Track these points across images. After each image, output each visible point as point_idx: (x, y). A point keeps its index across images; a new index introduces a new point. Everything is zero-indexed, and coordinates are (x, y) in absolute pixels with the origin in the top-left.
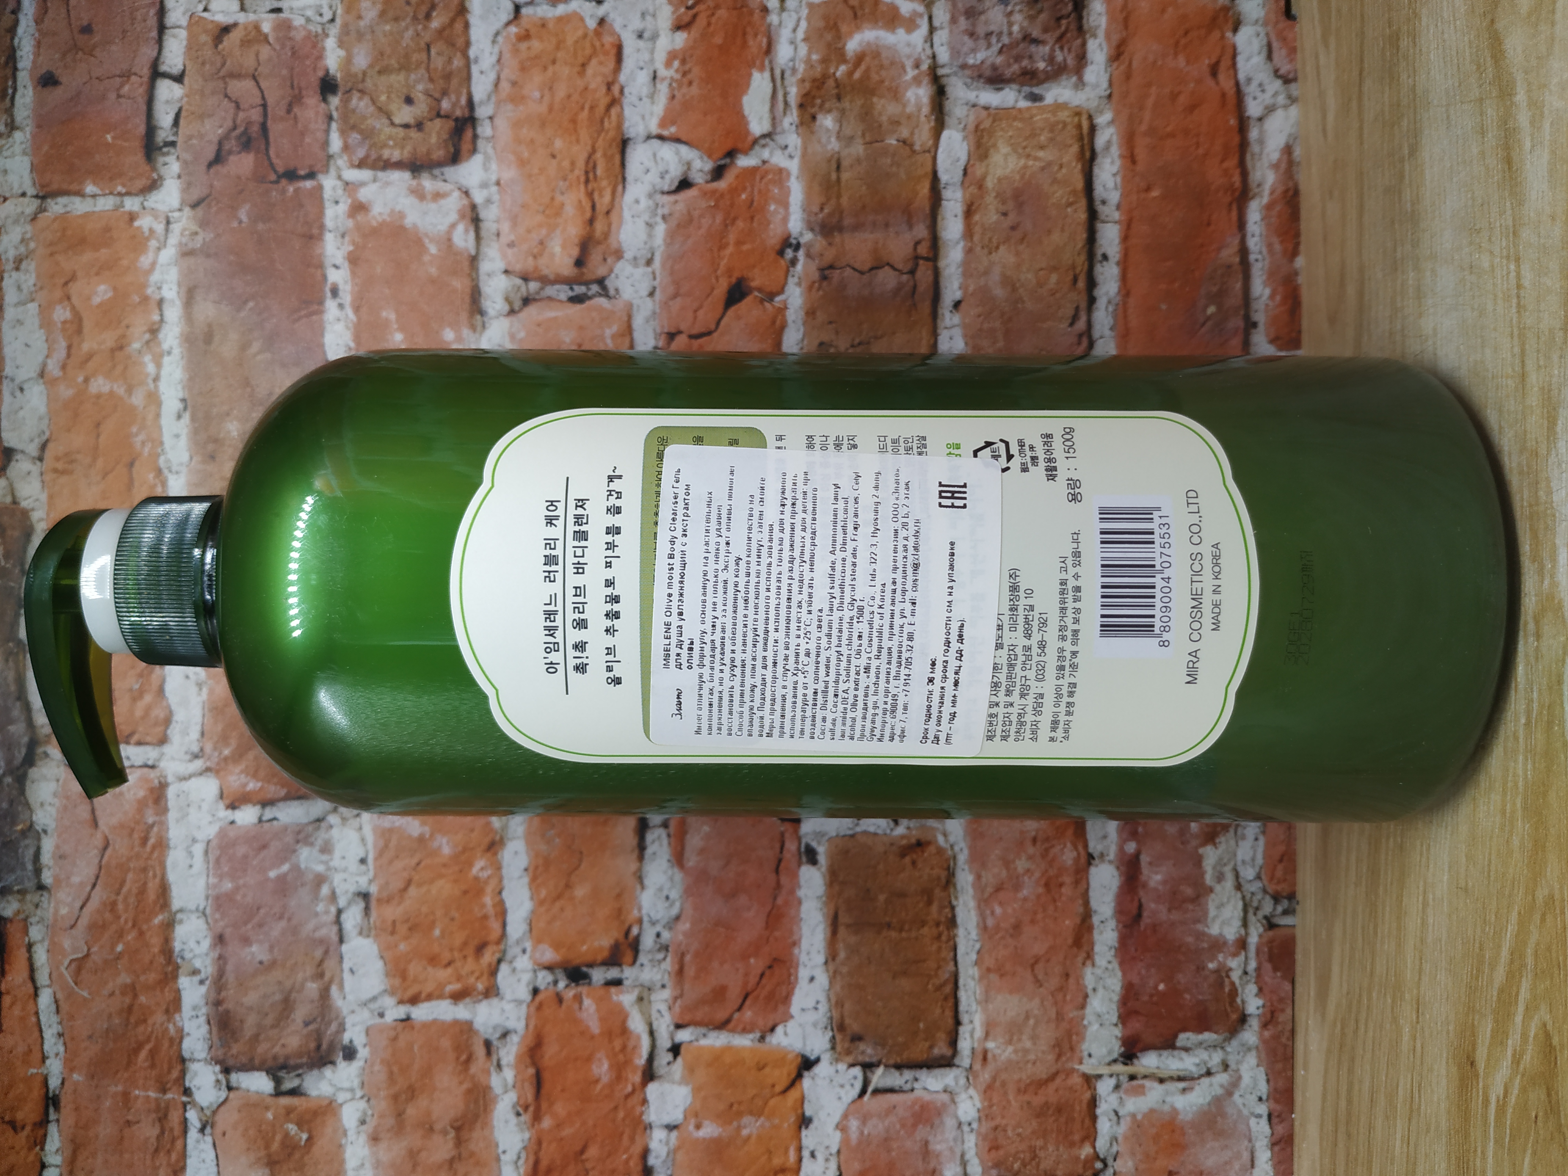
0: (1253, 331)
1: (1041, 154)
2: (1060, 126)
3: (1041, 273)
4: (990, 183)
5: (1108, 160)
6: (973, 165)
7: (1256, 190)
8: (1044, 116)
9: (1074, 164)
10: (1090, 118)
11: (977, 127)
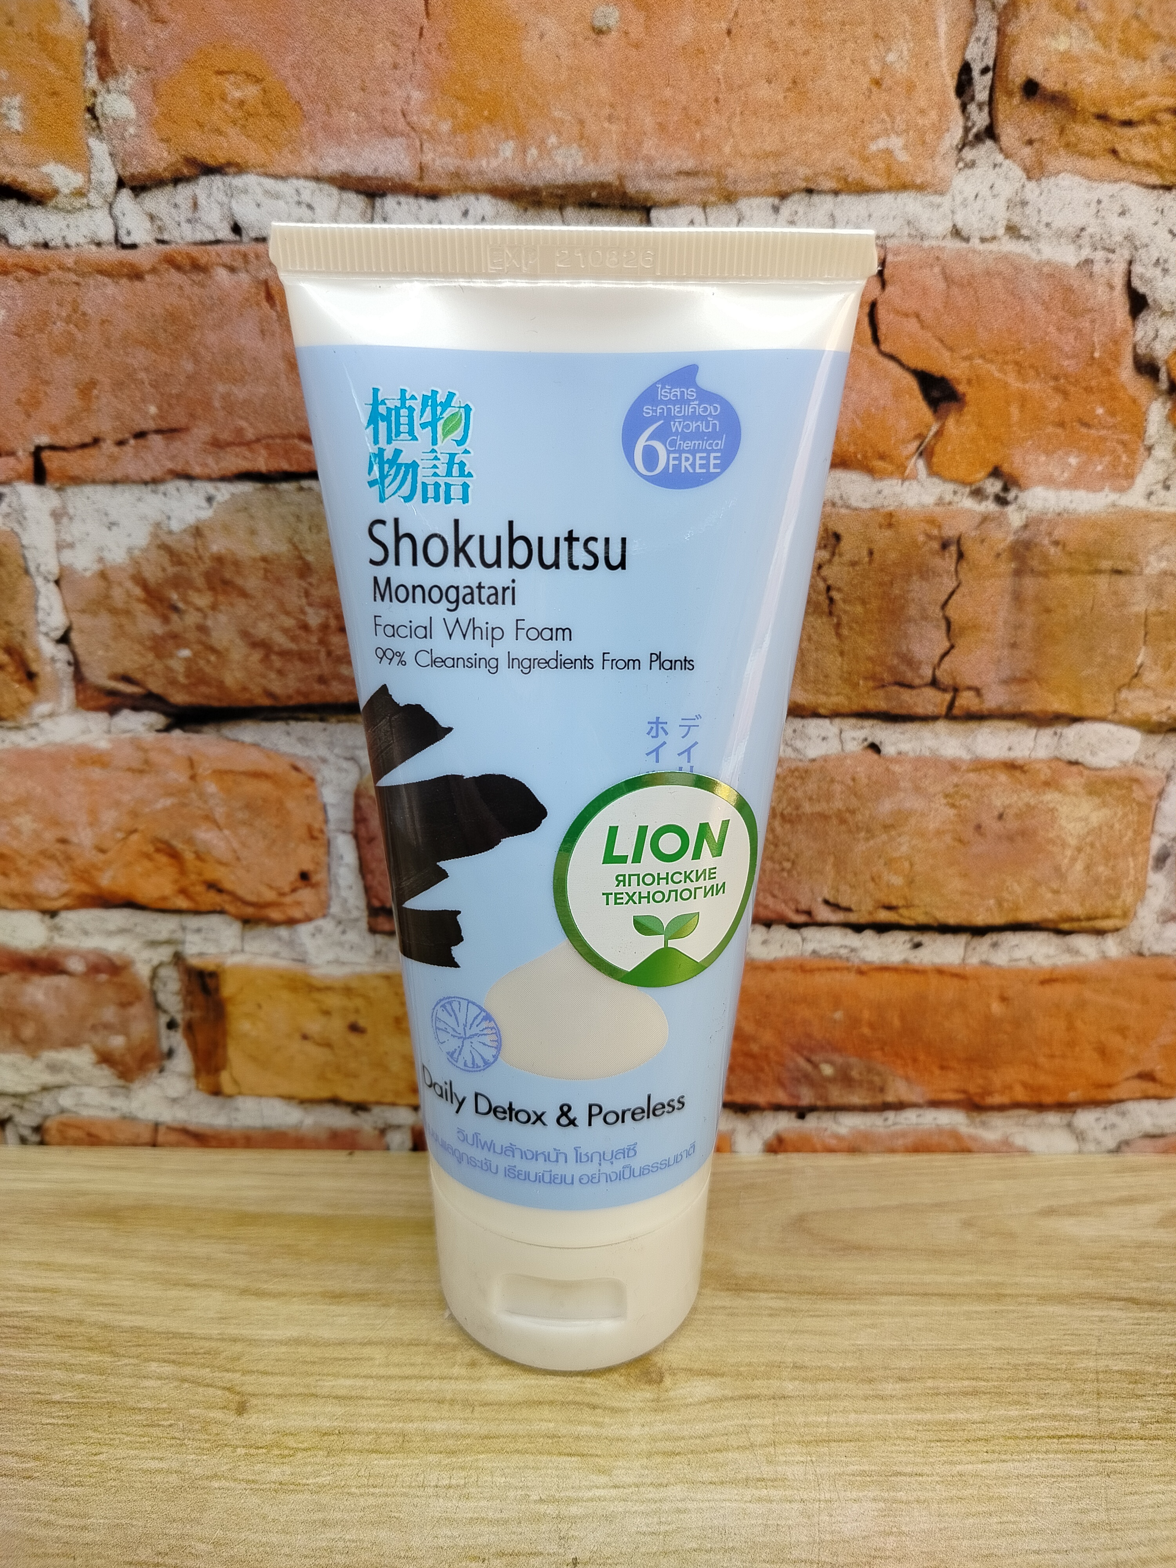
0: (793, 1115)
1: (1079, 866)
2: (1112, 892)
3: (907, 865)
4: (1050, 797)
5: (1052, 951)
6: (1081, 774)
7: (978, 1120)
8: (1132, 872)
9: (1055, 908)
10: (1117, 930)
11: (1136, 781)
